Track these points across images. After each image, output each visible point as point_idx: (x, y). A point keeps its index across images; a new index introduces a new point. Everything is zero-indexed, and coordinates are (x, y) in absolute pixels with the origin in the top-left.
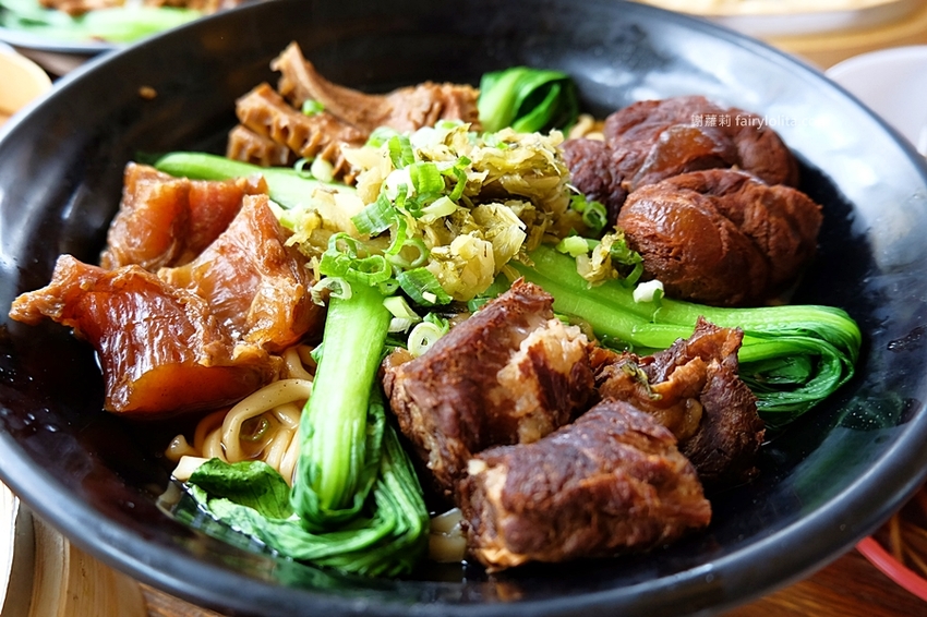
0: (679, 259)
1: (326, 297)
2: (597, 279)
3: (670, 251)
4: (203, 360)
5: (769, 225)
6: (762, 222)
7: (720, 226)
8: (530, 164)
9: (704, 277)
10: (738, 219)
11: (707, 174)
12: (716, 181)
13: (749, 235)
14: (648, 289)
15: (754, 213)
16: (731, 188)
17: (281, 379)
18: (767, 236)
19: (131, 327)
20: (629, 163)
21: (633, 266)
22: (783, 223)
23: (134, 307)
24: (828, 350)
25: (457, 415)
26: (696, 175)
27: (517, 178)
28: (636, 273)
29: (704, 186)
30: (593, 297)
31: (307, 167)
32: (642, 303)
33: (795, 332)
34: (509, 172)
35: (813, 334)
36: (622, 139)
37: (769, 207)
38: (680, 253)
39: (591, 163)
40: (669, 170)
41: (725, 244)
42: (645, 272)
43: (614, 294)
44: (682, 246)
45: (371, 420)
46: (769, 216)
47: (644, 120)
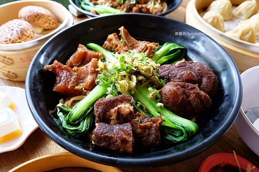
0: (168, 100)
1: (98, 83)
2: (151, 98)
3: (166, 98)
4: (69, 87)
5: (195, 100)
6: (193, 99)
7: (181, 96)
8: (146, 70)
9: (173, 106)
10: (188, 97)
11: (187, 84)
12: (188, 86)
13: (190, 101)
14: (159, 104)
15: (192, 96)
16: (190, 89)
17: (84, 95)
18: (194, 103)
19: (61, 77)
20: (174, 75)
21: (159, 98)
22: (199, 101)
23: (64, 73)
24: (184, 132)
25: (99, 114)
26: (184, 83)
27: (143, 71)
28: (159, 100)
29: (185, 86)
30: (150, 102)
31: (115, 53)
32: (158, 107)
33: (180, 125)
34: (143, 70)
35: (183, 127)
36: (177, 69)
37: (196, 96)
38: (169, 99)
39: (169, 72)
40: (181, 80)
41: (180, 101)
42: (161, 100)
43: (154, 102)
44: (169, 98)
45: (89, 109)
46: (196, 98)
47: (185, 66)
